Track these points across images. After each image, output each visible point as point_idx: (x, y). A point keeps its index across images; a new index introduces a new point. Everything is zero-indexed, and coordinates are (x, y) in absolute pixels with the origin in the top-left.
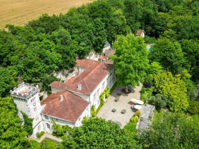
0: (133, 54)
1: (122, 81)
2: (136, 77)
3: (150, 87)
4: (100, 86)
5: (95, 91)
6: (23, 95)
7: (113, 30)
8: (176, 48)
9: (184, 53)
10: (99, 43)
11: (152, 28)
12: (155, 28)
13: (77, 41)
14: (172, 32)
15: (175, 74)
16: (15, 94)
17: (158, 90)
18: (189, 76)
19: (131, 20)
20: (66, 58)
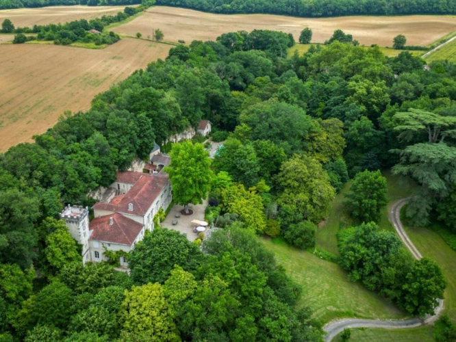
0: (192, 165)
1: (181, 199)
2: (197, 193)
3: (216, 206)
4: (153, 206)
5: (149, 212)
6: (75, 217)
7: (163, 126)
8: (249, 153)
9: (259, 159)
10: (144, 147)
11: (222, 116)
12: (227, 116)
13: (116, 148)
14: (245, 128)
15: (249, 187)
16: (66, 217)
17: (227, 209)
18: (267, 188)
19: (189, 109)
20: (106, 173)
